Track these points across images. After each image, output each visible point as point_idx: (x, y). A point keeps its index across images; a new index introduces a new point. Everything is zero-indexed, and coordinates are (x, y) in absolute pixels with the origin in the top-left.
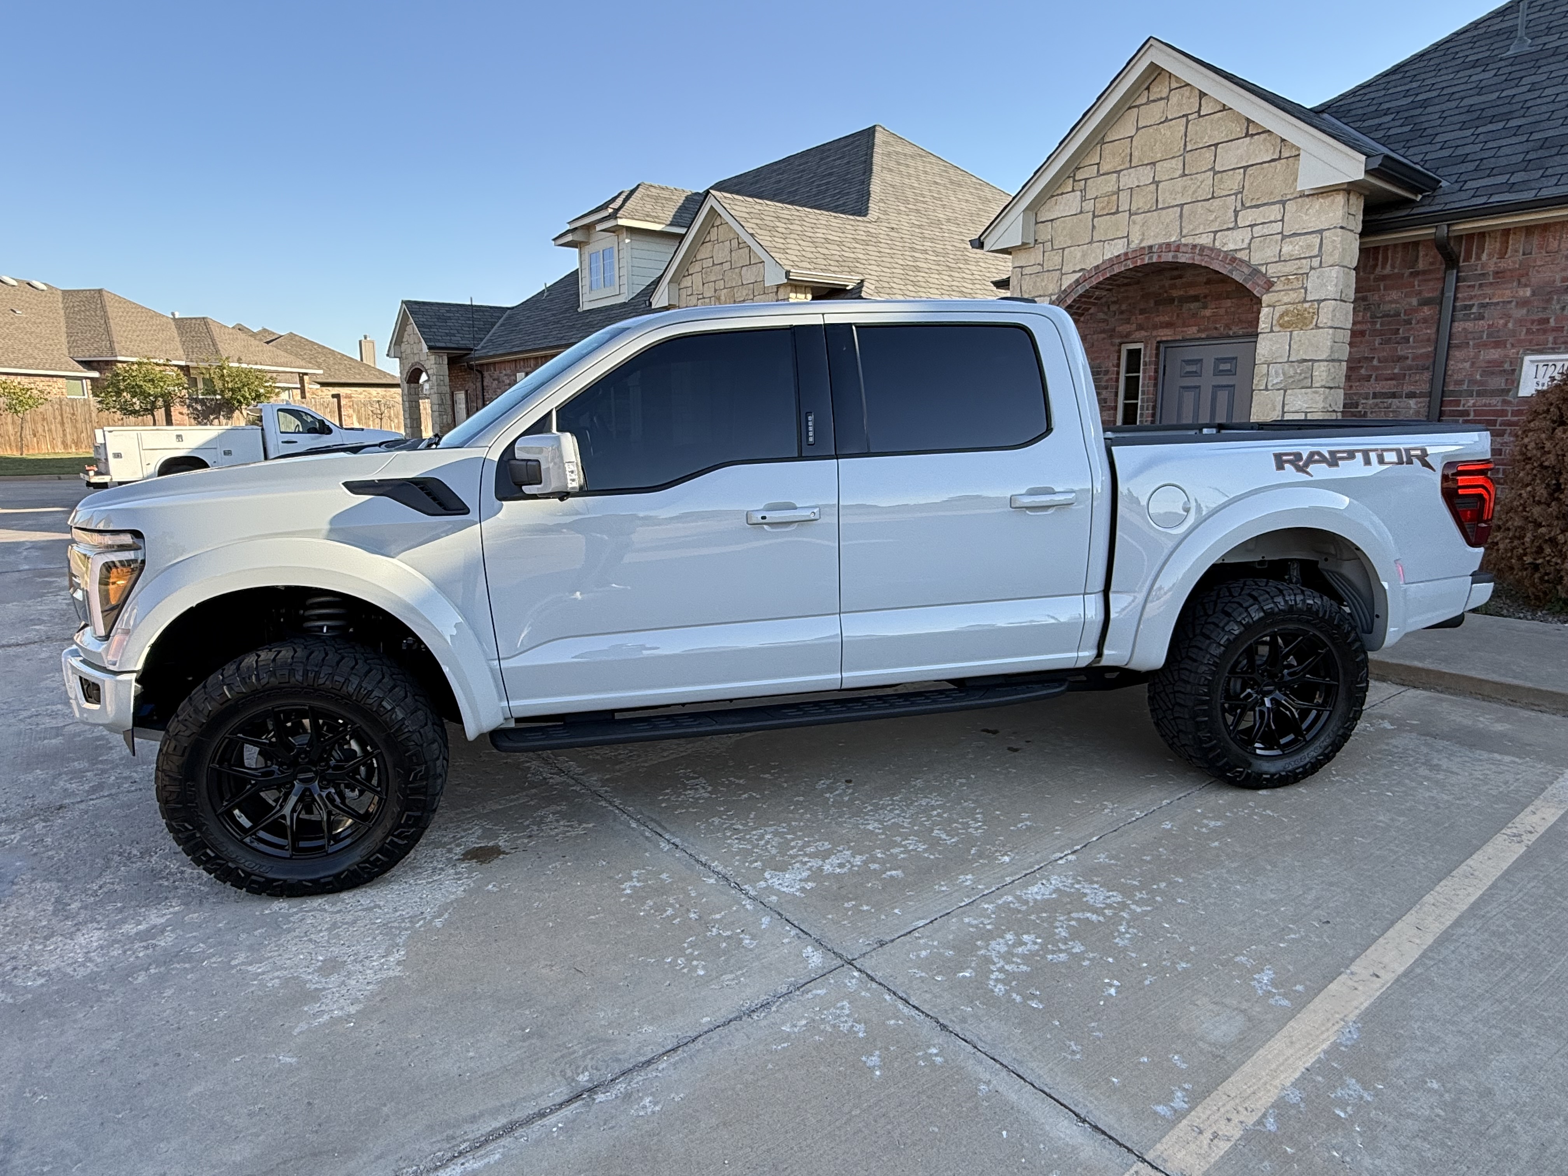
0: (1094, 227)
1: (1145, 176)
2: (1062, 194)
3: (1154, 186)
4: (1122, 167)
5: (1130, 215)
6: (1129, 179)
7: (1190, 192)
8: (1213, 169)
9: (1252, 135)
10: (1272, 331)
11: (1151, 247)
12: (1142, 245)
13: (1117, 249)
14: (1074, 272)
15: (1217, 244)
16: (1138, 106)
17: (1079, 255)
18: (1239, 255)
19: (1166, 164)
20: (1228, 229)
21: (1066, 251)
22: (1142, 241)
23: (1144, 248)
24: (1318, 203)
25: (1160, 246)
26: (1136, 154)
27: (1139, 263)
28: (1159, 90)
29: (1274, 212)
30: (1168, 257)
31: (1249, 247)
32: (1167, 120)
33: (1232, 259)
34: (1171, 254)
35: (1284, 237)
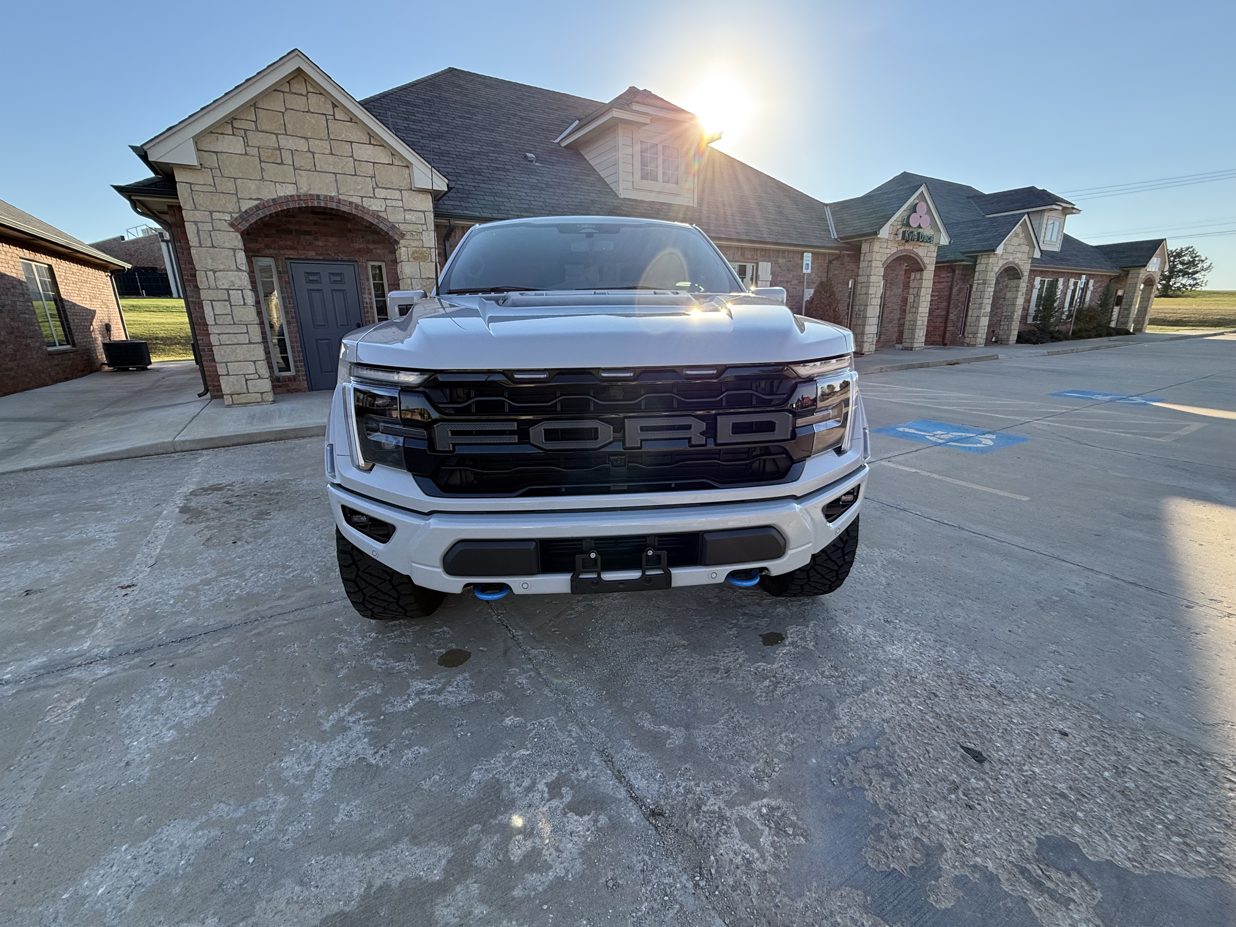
0: (262, 168)
1: (302, 145)
2: (222, 134)
3: (310, 155)
4: (279, 132)
6: (287, 143)
7: (340, 167)
8: (352, 156)
9: (373, 145)
10: (409, 261)
11: (318, 196)
12: (310, 193)
13: (289, 191)
14: (251, 199)
15: (365, 205)
16: (283, 92)
17: (253, 187)
18: (380, 214)
19: (317, 142)
20: (370, 197)
21: (239, 181)
22: (309, 189)
23: (313, 195)
24: (421, 195)
25: (325, 196)
26: (288, 126)
27: (310, 205)
28: (299, 87)
29: (397, 195)
30: (334, 206)
31: (386, 211)
32: (309, 111)
33: (376, 214)
34: (334, 204)
35: (405, 210)
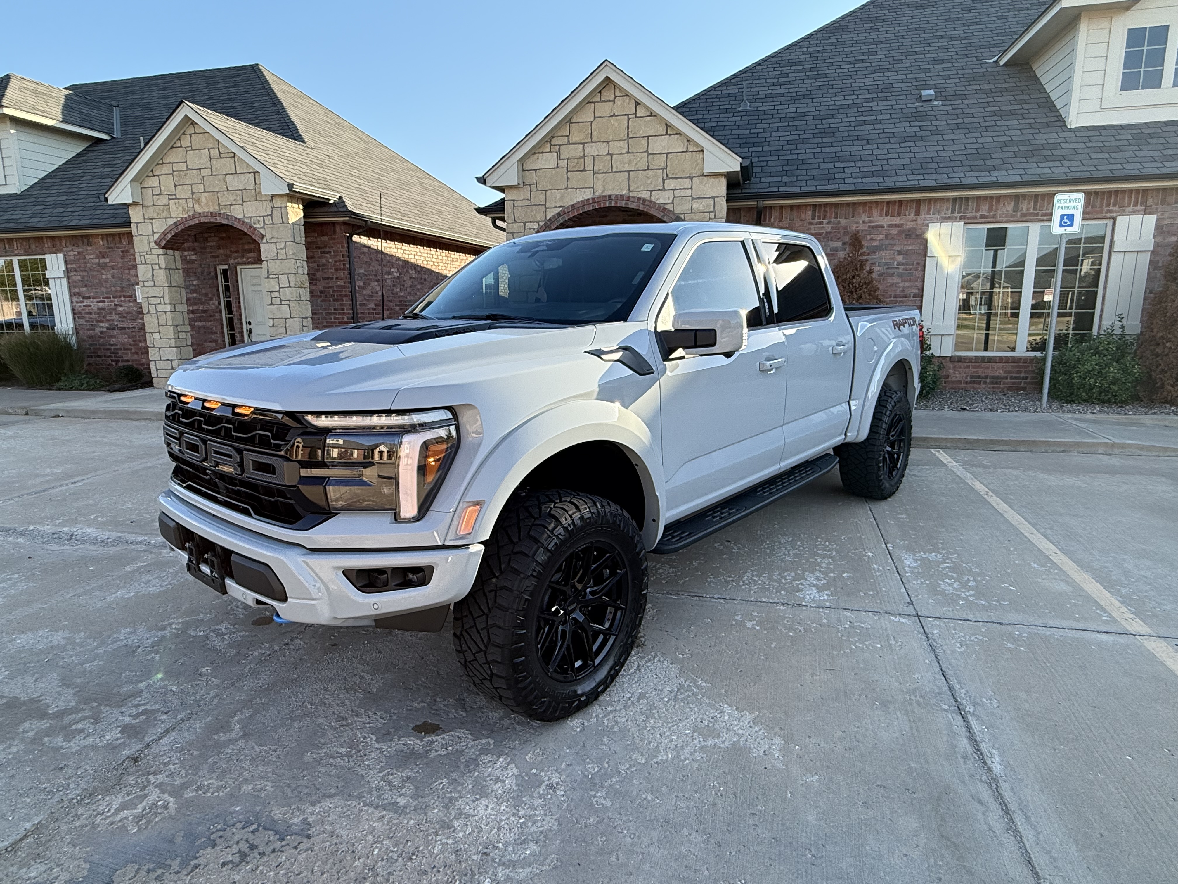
0: (568, 178)
1: (603, 149)
2: (543, 153)
3: (609, 157)
4: (586, 141)
5: (594, 174)
6: (591, 150)
7: (634, 164)
8: (647, 151)
9: (670, 135)
11: (610, 196)
13: (587, 195)
14: (556, 207)
15: (653, 199)
16: (594, 103)
17: (558, 196)
18: (667, 207)
19: (616, 143)
20: (659, 190)
21: (548, 192)
22: (603, 191)
23: (605, 196)
24: (712, 180)
25: (617, 196)
26: (594, 134)
27: (602, 206)
28: (609, 94)
29: (687, 183)
31: (673, 203)
32: (614, 115)
33: (662, 208)
34: (624, 202)
35: (693, 199)
